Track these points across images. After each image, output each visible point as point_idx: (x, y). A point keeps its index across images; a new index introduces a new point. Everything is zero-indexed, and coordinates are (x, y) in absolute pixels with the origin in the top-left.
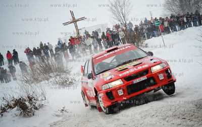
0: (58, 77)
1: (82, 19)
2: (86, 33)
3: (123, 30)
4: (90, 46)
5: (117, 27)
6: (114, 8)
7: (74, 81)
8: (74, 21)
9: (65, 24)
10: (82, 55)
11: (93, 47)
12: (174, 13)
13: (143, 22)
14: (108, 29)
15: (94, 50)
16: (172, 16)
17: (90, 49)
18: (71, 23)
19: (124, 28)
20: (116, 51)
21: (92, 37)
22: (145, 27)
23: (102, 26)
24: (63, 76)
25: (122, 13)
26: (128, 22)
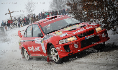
0: (2, 38)
1: (13, 12)
2: (15, 18)
3: (31, 17)
4: (17, 24)
5: (29, 16)
6: (27, 7)
7: (9, 40)
8: (10, 13)
9: (6, 14)
10: (13, 28)
11: (18, 25)
12: (54, 10)
13: (40, 14)
14: (25, 17)
15: (18, 26)
16: (53, 11)
17: (17, 25)
18: (8, 14)
19: (32, 16)
20: (56, 18)
21: (17, 20)
22: (41, 16)
23: (22, 15)
24: (4, 37)
25: (31, 9)
26: (33, 14)
